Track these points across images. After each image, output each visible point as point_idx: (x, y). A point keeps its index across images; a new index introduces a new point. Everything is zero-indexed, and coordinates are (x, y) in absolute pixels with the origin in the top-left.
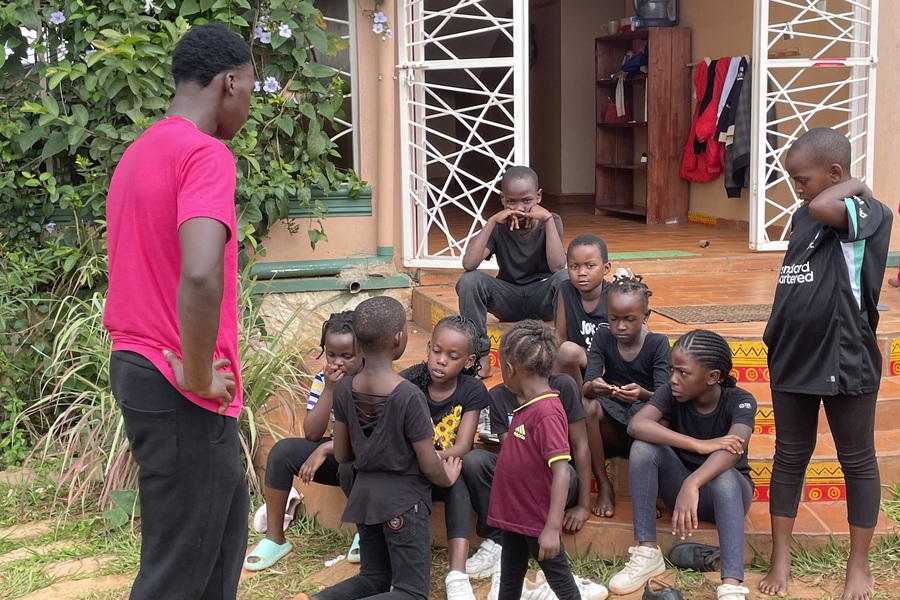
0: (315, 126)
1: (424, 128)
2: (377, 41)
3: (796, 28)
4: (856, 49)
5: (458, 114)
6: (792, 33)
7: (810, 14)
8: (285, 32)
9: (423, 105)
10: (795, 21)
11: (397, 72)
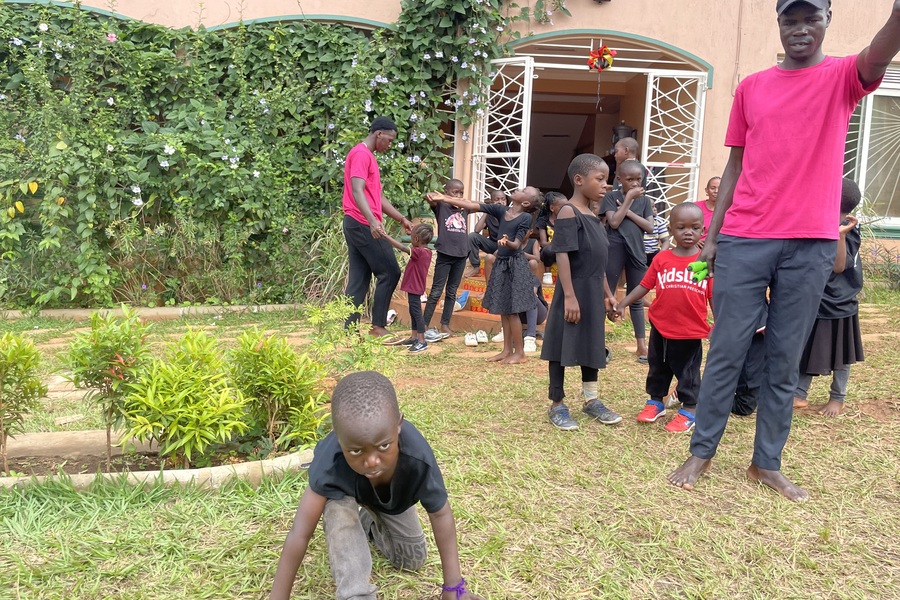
0: (434, 178)
1: (484, 184)
2: (464, 143)
3: (662, 148)
4: (693, 160)
5: (498, 177)
6: (660, 151)
7: (670, 143)
8: (423, 136)
9: (484, 173)
10: (663, 145)
11: (472, 157)
